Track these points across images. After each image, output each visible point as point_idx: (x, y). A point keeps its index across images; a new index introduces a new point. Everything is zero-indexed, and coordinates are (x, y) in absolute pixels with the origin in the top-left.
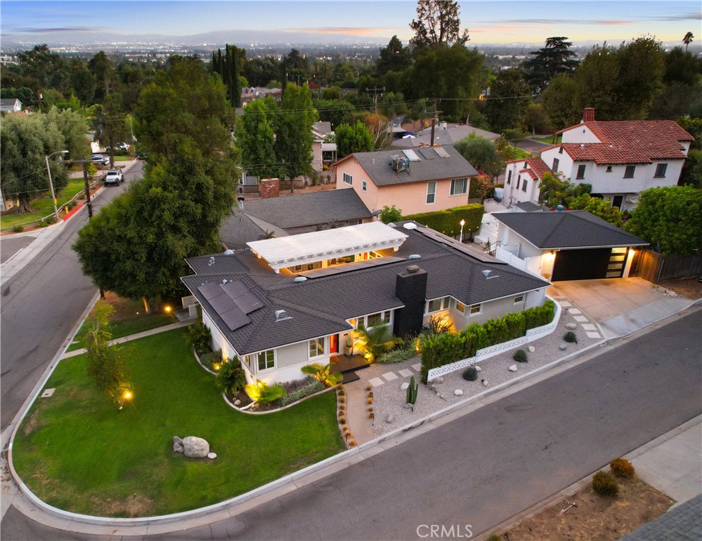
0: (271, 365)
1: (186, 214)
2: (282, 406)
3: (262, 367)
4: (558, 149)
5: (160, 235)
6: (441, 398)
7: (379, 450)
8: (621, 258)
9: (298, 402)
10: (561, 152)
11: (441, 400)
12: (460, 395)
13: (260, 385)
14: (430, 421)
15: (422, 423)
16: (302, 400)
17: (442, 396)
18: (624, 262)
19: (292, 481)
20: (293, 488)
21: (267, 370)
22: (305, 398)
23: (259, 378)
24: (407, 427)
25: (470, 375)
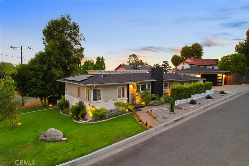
0: (100, 99)
1: (61, 62)
2: (106, 119)
3: (95, 99)
4: (183, 63)
5: (49, 69)
6: (185, 110)
7: (166, 129)
8: (221, 78)
9: (114, 118)
10: (184, 64)
11: (186, 111)
12: (193, 108)
13: (94, 109)
14: (185, 117)
15: (182, 118)
16: (116, 117)
17: (185, 109)
18: (222, 80)
19: (119, 147)
20: (120, 150)
21: (97, 101)
22: (117, 116)
23: (94, 105)
24: (176, 119)
25: (193, 102)
